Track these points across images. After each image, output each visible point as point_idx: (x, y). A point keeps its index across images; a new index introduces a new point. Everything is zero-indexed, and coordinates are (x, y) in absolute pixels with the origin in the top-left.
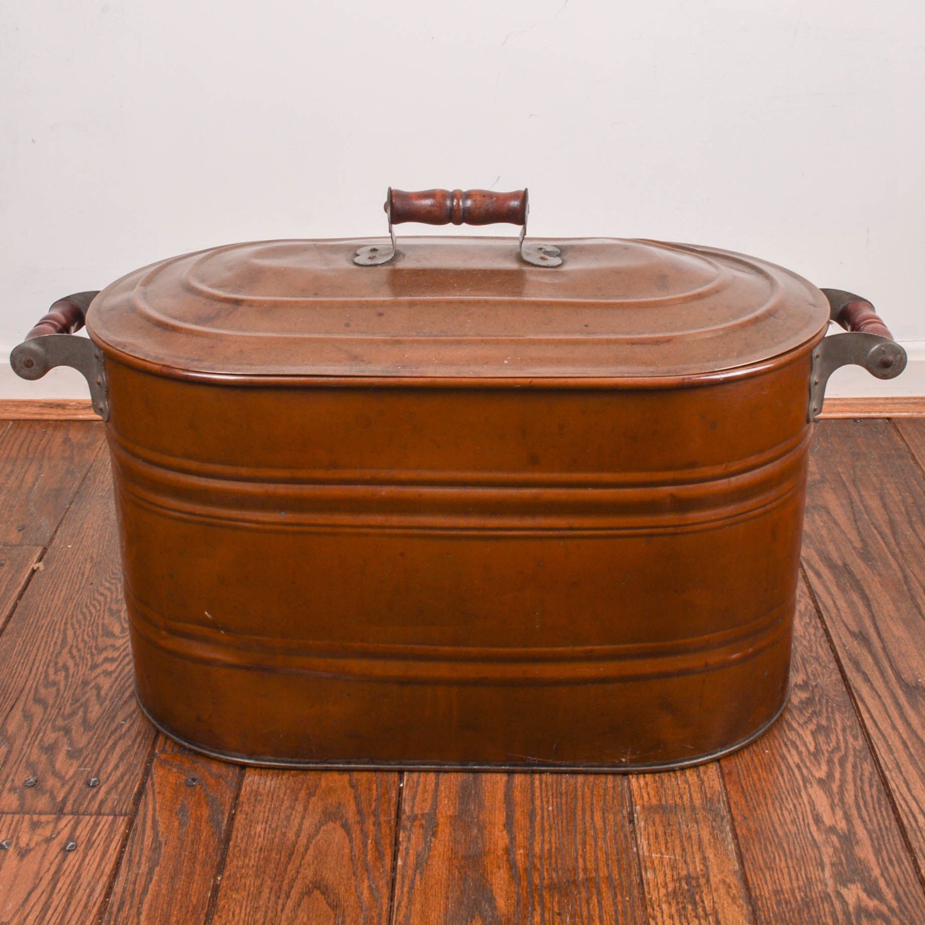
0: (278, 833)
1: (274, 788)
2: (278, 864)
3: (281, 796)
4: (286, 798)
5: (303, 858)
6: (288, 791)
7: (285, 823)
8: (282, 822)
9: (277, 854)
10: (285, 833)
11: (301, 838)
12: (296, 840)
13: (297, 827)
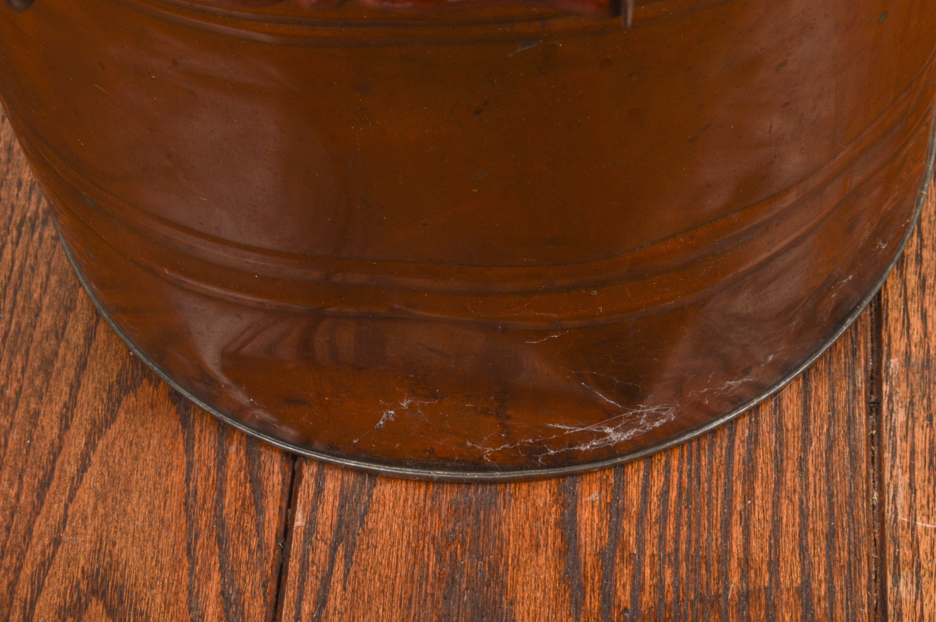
0: (20, 415)
1: (22, 266)
2: (12, 515)
3: (36, 296)
4: (46, 301)
5: (71, 499)
6: (54, 279)
7: (38, 382)
8: (32, 382)
9: (11, 485)
10: (37, 414)
11: (73, 430)
12: (60, 437)
13: (65, 398)
